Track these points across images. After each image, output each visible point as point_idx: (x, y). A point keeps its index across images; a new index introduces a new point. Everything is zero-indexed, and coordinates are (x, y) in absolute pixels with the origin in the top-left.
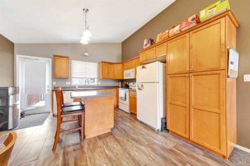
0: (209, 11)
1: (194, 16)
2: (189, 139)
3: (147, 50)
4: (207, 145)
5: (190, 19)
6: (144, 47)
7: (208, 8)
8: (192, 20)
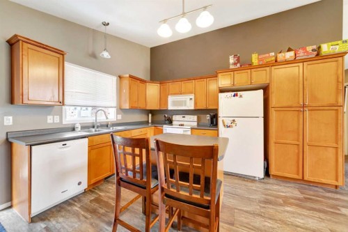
0: (331, 47)
1: (315, 47)
2: (303, 179)
3: (233, 70)
4: (324, 181)
5: (309, 49)
6: (232, 67)
7: (330, 44)
8: (313, 50)
